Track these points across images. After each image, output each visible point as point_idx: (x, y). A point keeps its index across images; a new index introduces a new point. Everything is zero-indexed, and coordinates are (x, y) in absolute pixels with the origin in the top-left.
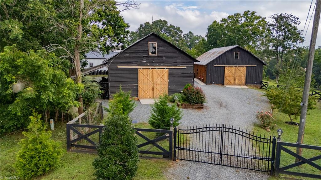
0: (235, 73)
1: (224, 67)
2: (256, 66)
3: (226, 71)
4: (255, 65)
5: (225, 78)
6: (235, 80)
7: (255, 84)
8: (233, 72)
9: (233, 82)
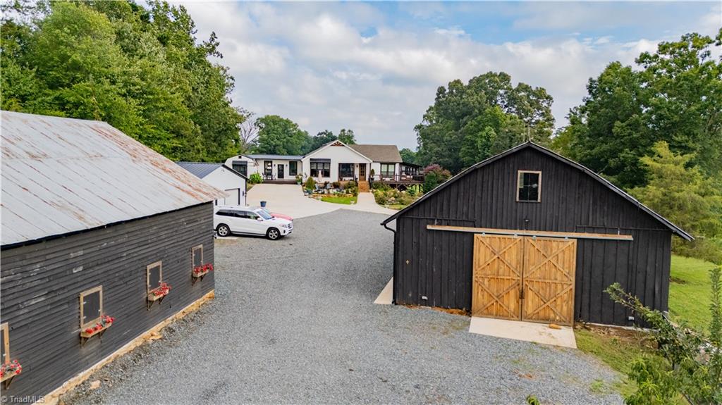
0: (522, 263)
1: (473, 234)
2: (630, 238)
3: (481, 255)
4: (625, 232)
5: (475, 285)
6: (522, 296)
7: (628, 323)
8: (512, 257)
9: (512, 303)
